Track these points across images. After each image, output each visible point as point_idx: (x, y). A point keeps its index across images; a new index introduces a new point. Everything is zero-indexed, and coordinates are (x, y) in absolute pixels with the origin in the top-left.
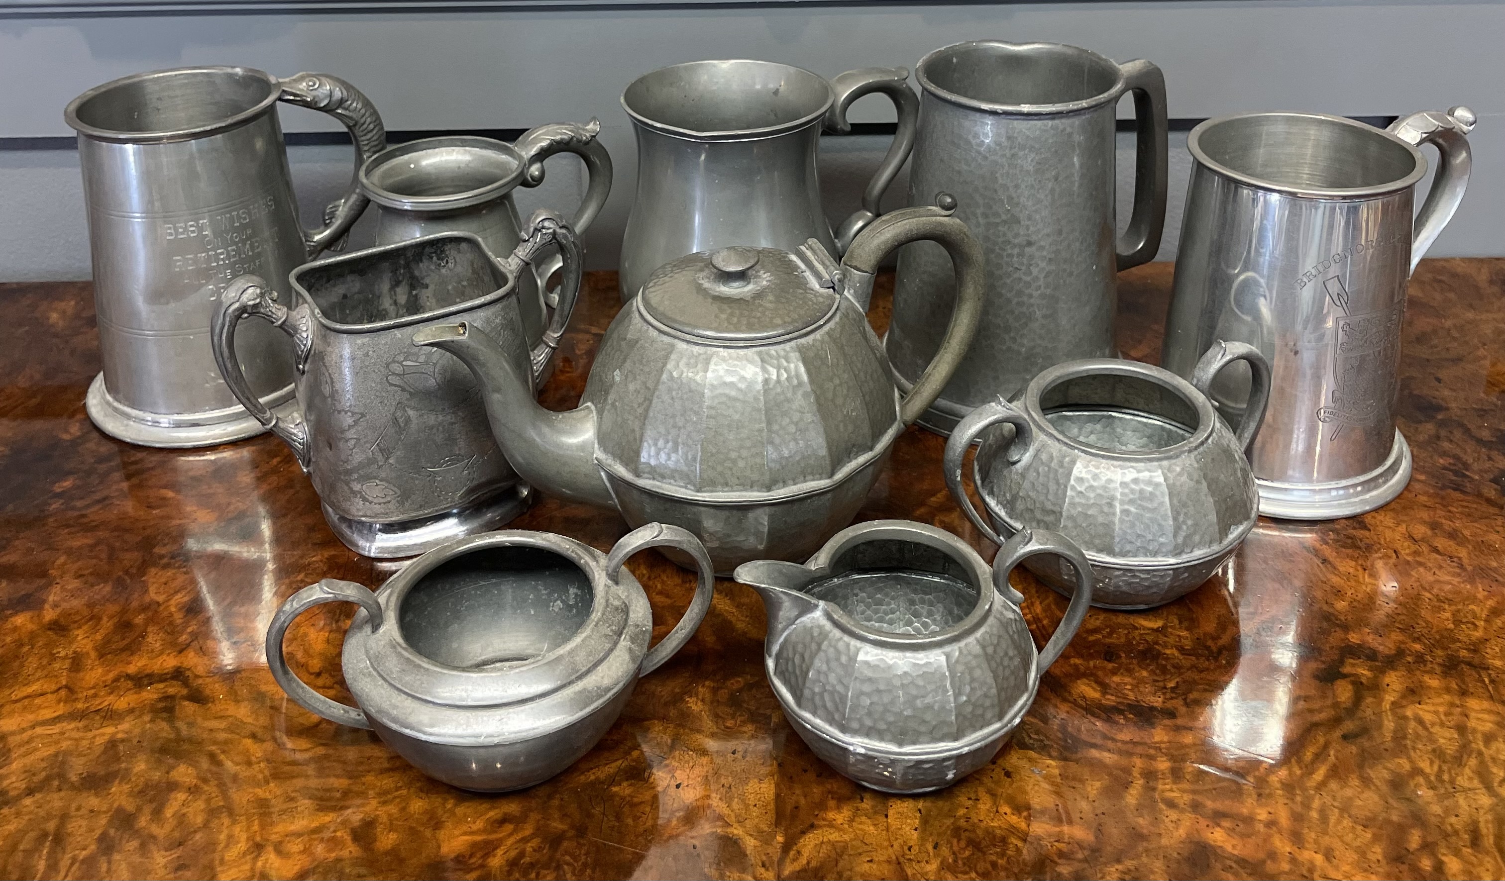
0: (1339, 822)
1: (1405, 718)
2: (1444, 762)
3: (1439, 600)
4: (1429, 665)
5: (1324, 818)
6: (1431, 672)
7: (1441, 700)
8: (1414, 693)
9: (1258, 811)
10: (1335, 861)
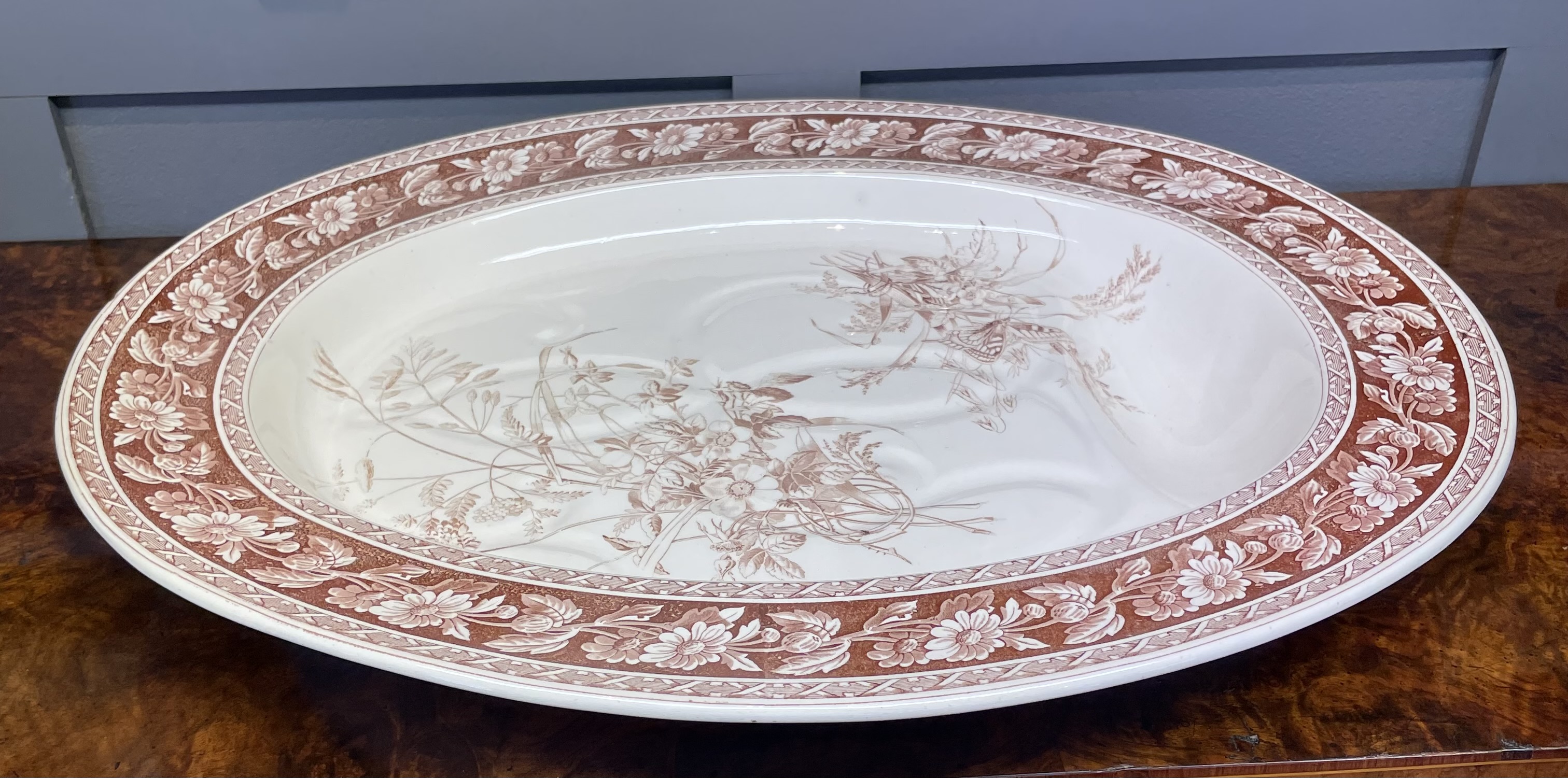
0: (1477, 629)
1: (1525, 554)
2: (1559, 584)
3: (1546, 467)
4: (1542, 516)
5: (1466, 627)
6: (1544, 520)
7: (1553, 541)
8: (1530, 536)
9: (1413, 623)
10: (1478, 655)
